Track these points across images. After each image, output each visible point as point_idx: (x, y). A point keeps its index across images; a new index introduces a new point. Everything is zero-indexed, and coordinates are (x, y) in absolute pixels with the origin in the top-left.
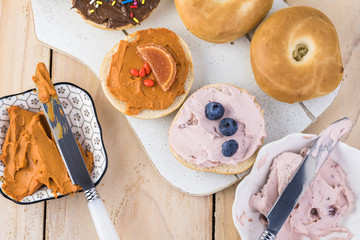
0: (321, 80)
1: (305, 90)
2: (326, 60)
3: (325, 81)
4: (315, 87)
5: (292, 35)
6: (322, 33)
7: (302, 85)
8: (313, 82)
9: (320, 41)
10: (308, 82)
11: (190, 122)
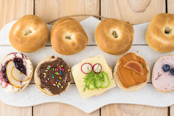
0: (129, 32)
1: (130, 39)
2: (123, 26)
3: (130, 30)
4: (131, 35)
5: (108, 35)
6: (112, 24)
7: (128, 39)
8: (129, 35)
9: (115, 26)
10: (128, 37)
11: (159, 76)
